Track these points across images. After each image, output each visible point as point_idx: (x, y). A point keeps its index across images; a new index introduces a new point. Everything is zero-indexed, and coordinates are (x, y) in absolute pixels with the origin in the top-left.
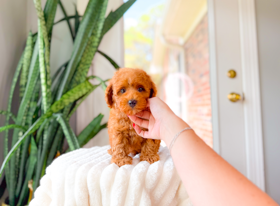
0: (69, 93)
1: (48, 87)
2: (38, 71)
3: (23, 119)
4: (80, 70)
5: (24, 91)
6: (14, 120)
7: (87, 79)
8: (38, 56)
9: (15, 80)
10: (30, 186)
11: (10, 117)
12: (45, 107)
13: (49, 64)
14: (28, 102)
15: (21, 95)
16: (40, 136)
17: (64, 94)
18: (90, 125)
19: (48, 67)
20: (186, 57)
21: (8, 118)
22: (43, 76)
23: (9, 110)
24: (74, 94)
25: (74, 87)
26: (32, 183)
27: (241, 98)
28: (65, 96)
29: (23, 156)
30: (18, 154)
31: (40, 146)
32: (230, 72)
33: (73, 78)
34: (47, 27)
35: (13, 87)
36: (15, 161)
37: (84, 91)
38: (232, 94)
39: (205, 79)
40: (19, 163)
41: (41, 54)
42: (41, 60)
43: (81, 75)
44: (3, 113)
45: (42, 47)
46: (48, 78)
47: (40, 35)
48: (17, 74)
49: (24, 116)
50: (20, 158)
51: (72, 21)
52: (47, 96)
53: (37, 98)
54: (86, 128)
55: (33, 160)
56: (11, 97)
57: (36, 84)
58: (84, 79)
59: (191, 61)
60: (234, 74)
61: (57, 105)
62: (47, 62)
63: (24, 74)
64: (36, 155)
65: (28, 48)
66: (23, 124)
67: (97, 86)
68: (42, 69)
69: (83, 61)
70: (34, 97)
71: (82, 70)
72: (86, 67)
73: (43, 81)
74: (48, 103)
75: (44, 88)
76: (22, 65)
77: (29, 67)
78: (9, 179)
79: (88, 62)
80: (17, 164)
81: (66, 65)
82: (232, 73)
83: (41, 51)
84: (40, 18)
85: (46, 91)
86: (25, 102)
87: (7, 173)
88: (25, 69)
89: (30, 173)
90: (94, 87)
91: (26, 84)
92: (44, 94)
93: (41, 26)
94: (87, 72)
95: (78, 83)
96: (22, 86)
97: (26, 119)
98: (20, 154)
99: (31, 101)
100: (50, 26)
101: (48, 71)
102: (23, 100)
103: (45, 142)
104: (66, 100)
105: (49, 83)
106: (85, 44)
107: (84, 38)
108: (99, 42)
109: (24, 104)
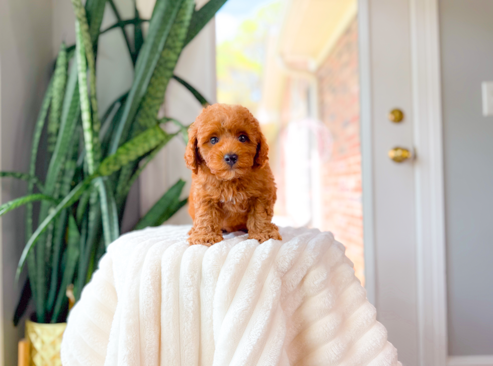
0: (128, 145)
1: (95, 134)
2: (78, 109)
3: (55, 189)
4: (146, 108)
5: (55, 143)
6: (41, 188)
7: (158, 122)
8: (77, 84)
9: (40, 124)
10: (70, 294)
11: (35, 185)
12: (91, 168)
13: (95, 97)
14: (63, 159)
15: (51, 148)
16: (83, 215)
17: (121, 145)
18: (164, 197)
19: (94, 101)
20: (321, 92)
21: (31, 186)
22: (86, 116)
23: (32, 172)
24: (138, 147)
25: (137, 135)
26: (72, 289)
27: (411, 155)
28: (121, 150)
29: (57, 249)
30: (49, 244)
31: (84, 231)
32: (393, 112)
33: (134, 120)
34: (91, 35)
35: (38, 135)
36: (45, 255)
37: (153, 143)
38: (396, 149)
39: (352, 130)
40: (51, 259)
41: (83, 79)
42: (83, 90)
43: (148, 116)
44: (24, 178)
45: (84, 68)
46: (95, 120)
47: (79, 48)
48: (43, 114)
49: (57, 182)
50: (52, 251)
51: (130, 29)
52: (94, 150)
53: (76, 153)
54: (158, 204)
55: (73, 254)
56: (34, 151)
57: (75, 131)
58: (154, 123)
59: (329, 98)
60: (399, 116)
61: (108, 164)
62: (92, 93)
63: (54, 115)
64: (78, 245)
65: (60, 70)
66: (56, 196)
67: (173, 135)
68: (84, 105)
69: (152, 91)
70: (71, 153)
71: (150, 108)
72: (156, 102)
73: (86, 125)
74: (95, 161)
75: (88, 136)
76: (51, 98)
77: (62, 103)
78: (36, 283)
79: (159, 95)
80: (47, 259)
81: (123, 99)
82: (397, 114)
83: (82, 76)
84: (80, 20)
85: (92, 142)
86: (58, 159)
87: (32, 274)
88: (56, 106)
89: (68, 273)
90: (168, 137)
91: (58, 131)
92: (89, 147)
93: (81, 33)
94: (157, 111)
95: (144, 129)
96: (50, 135)
97: (61, 189)
98: (53, 245)
99: (67, 158)
100: (95, 33)
101: (95, 109)
102: (55, 157)
103: (92, 225)
104: (123, 156)
105: (96, 127)
106: (154, 63)
107: (152, 52)
108: (176, 61)
109: (56, 164)
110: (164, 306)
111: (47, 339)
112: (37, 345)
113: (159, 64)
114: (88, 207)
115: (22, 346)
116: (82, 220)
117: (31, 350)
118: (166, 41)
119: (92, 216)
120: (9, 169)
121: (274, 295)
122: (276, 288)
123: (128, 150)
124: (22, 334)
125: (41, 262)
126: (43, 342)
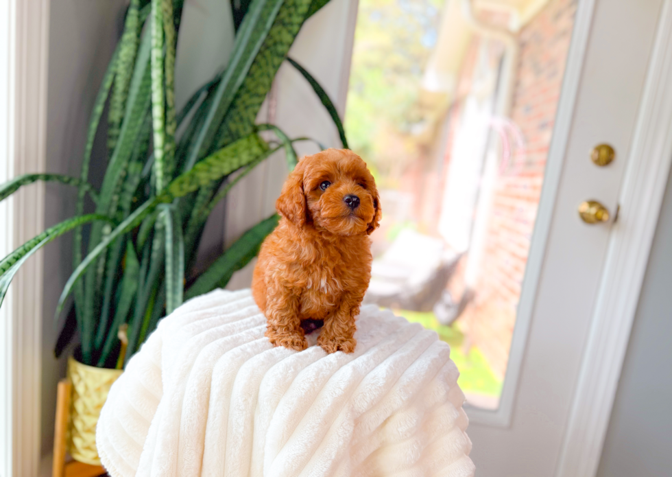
0: (210, 159)
1: (168, 138)
2: (148, 97)
3: (112, 201)
4: (241, 108)
5: (117, 137)
6: (95, 198)
7: (256, 130)
8: (149, 62)
9: (99, 109)
10: (122, 335)
11: (87, 193)
12: (159, 182)
13: (172, 87)
14: (124, 164)
15: (111, 143)
16: (145, 242)
17: (200, 159)
19: (169, 93)
21: (82, 194)
22: (157, 111)
23: (85, 175)
24: (222, 163)
26: (126, 330)
28: (200, 166)
29: (111, 273)
30: (101, 270)
31: (145, 261)
32: (599, 149)
33: (223, 121)
35: (94, 125)
36: (95, 282)
37: (245, 159)
38: (592, 203)
40: (103, 287)
41: (157, 59)
42: (156, 73)
43: (242, 119)
44: (73, 183)
45: (160, 43)
46: (169, 119)
48: (103, 96)
49: (115, 193)
50: (105, 276)
52: (165, 159)
53: (145, 155)
55: (129, 286)
56: (89, 147)
57: (144, 122)
58: (249, 130)
59: (528, 79)
60: (606, 157)
61: (182, 183)
62: (168, 82)
63: (118, 98)
64: (136, 277)
65: (129, 36)
66: (113, 210)
68: (157, 97)
69: (251, 85)
70: (137, 151)
71: (246, 108)
72: (256, 100)
73: (157, 123)
74: (165, 174)
75: (158, 140)
76: (115, 75)
78: (82, 314)
79: (261, 90)
80: (98, 288)
81: (212, 87)
82: (604, 153)
83: (157, 54)
85: (163, 147)
86: (119, 163)
87: (78, 303)
88: (120, 86)
89: (123, 309)
90: (266, 151)
91: (122, 120)
92: (158, 154)
94: (256, 114)
95: (235, 137)
96: (111, 125)
97: (120, 199)
98: (106, 269)
99: (130, 160)
101: (170, 103)
102: (114, 159)
103: (155, 255)
104: (203, 174)
105: (170, 129)
106: (258, 45)
107: (257, 30)
108: (290, 45)
109: (115, 169)
110: (209, 426)
111: (92, 385)
112: (80, 389)
113: (265, 46)
114: (152, 232)
115: (62, 388)
116: (143, 248)
117: (73, 392)
118: (279, 14)
119: (157, 244)
120: (55, 171)
121: (341, 443)
122: (345, 433)
123: (210, 165)
124: (63, 373)
125: (89, 291)
126: (86, 388)
